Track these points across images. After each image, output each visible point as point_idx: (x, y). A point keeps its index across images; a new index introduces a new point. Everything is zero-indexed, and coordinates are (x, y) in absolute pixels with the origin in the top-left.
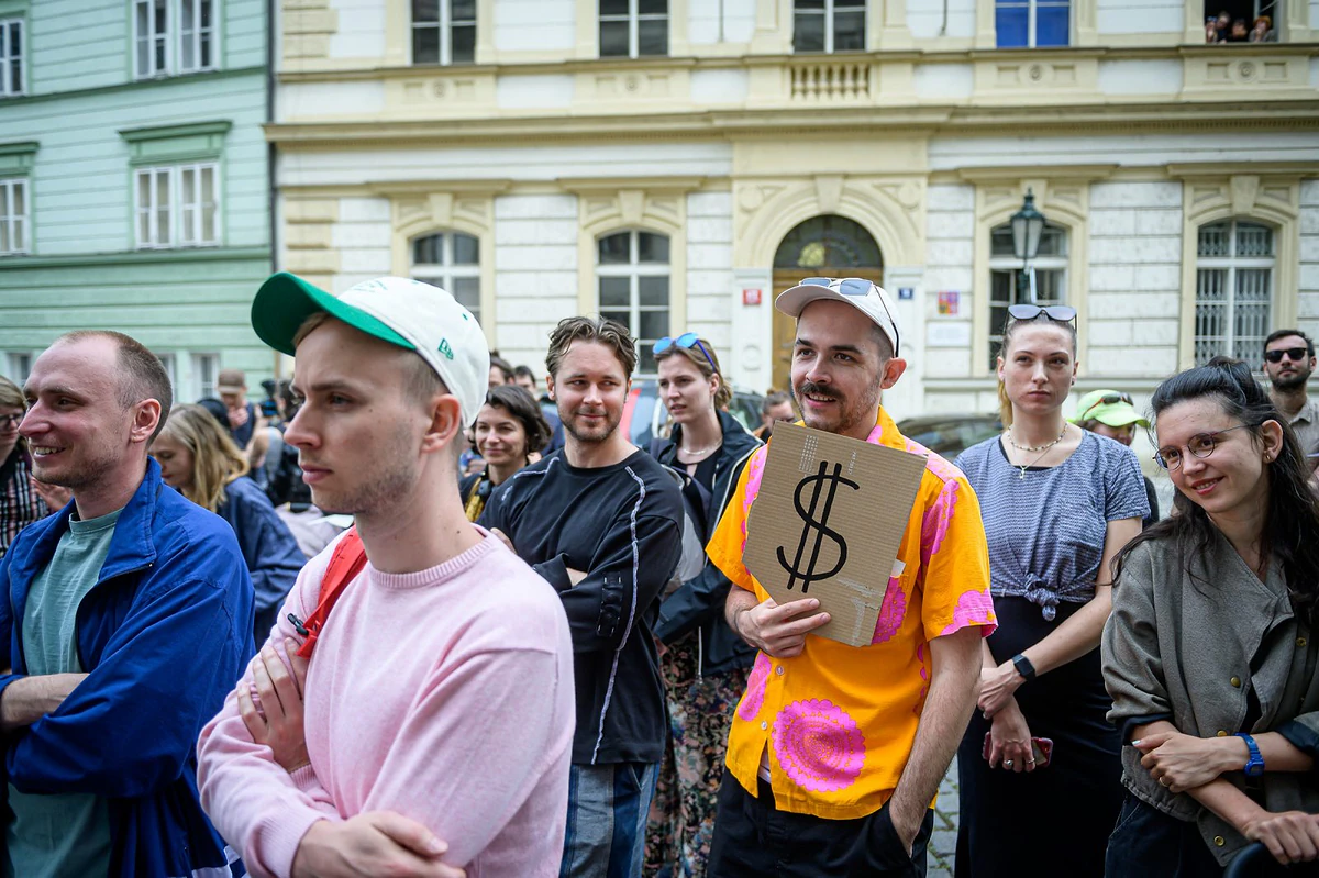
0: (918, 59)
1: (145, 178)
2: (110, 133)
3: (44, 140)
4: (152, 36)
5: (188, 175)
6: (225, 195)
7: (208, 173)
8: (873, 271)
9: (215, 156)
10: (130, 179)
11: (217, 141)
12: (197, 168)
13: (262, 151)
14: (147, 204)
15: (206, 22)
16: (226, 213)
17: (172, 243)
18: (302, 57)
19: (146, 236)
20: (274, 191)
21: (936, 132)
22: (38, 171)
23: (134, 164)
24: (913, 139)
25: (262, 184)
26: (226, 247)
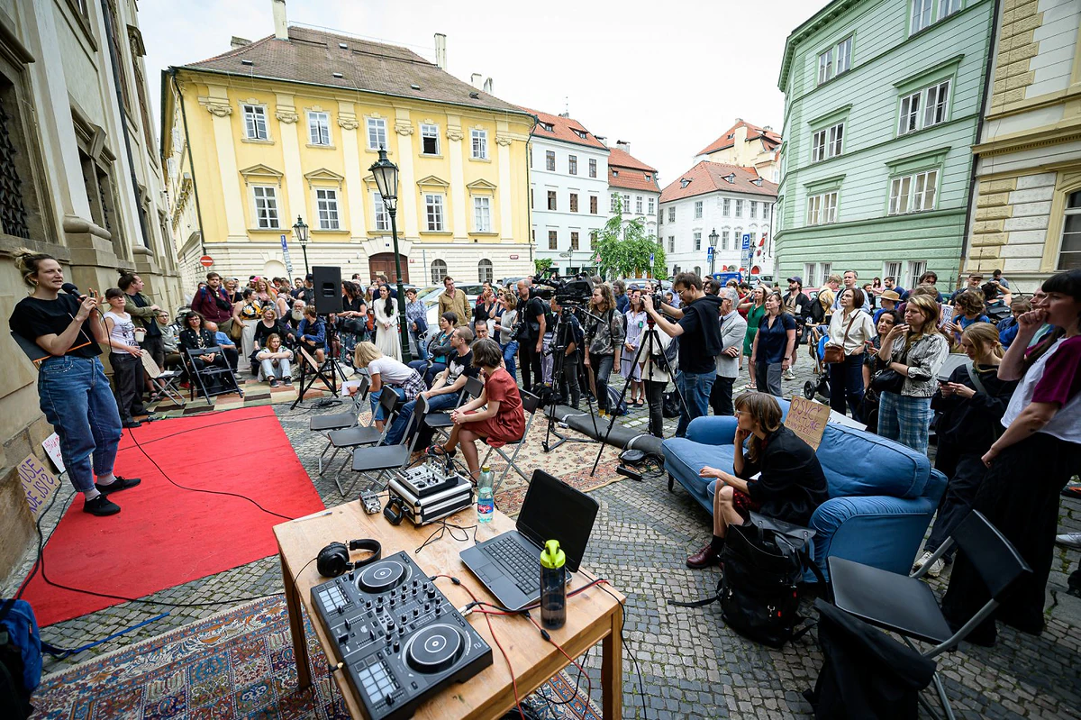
1: (897, 183)
2: (882, 164)
3: (847, 173)
4: (910, 113)
5: (921, 178)
6: (942, 184)
7: (933, 175)
9: (939, 165)
10: (888, 184)
11: (940, 159)
12: (926, 173)
13: (968, 159)
14: (896, 194)
15: (941, 99)
16: (941, 193)
17: (908, 210)
18: (1004, 104)
19: (894, 209)
20: (974, 179)
22: (844, 187)
23: (891, 177)
25: (965, 176)
26: (938, 210)
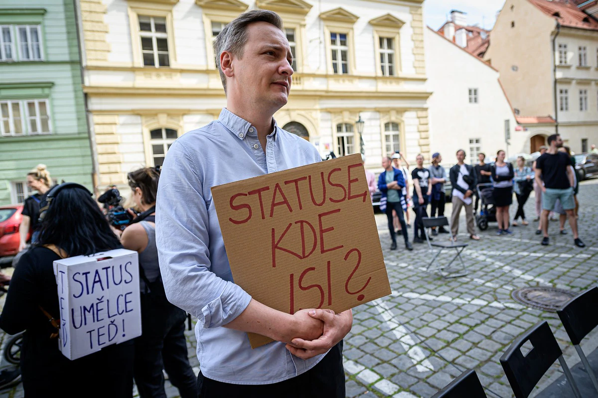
0: (314, 76)
1: (4, 105)
4: (2, 43)
5: (31, 105)
6: (53, 113)
7: (42, 105)
8: (307, 138)
9: (47, 96)
11: (47, 91)
12: (36, 102)
14: (6, 116)
16: (54, 120)
17: (24, 133)
18: (97, 60)
19: (7, 131)
20: (87, 112)
21: (321, 97)
24: (315, 99)
26: (56, 134)
